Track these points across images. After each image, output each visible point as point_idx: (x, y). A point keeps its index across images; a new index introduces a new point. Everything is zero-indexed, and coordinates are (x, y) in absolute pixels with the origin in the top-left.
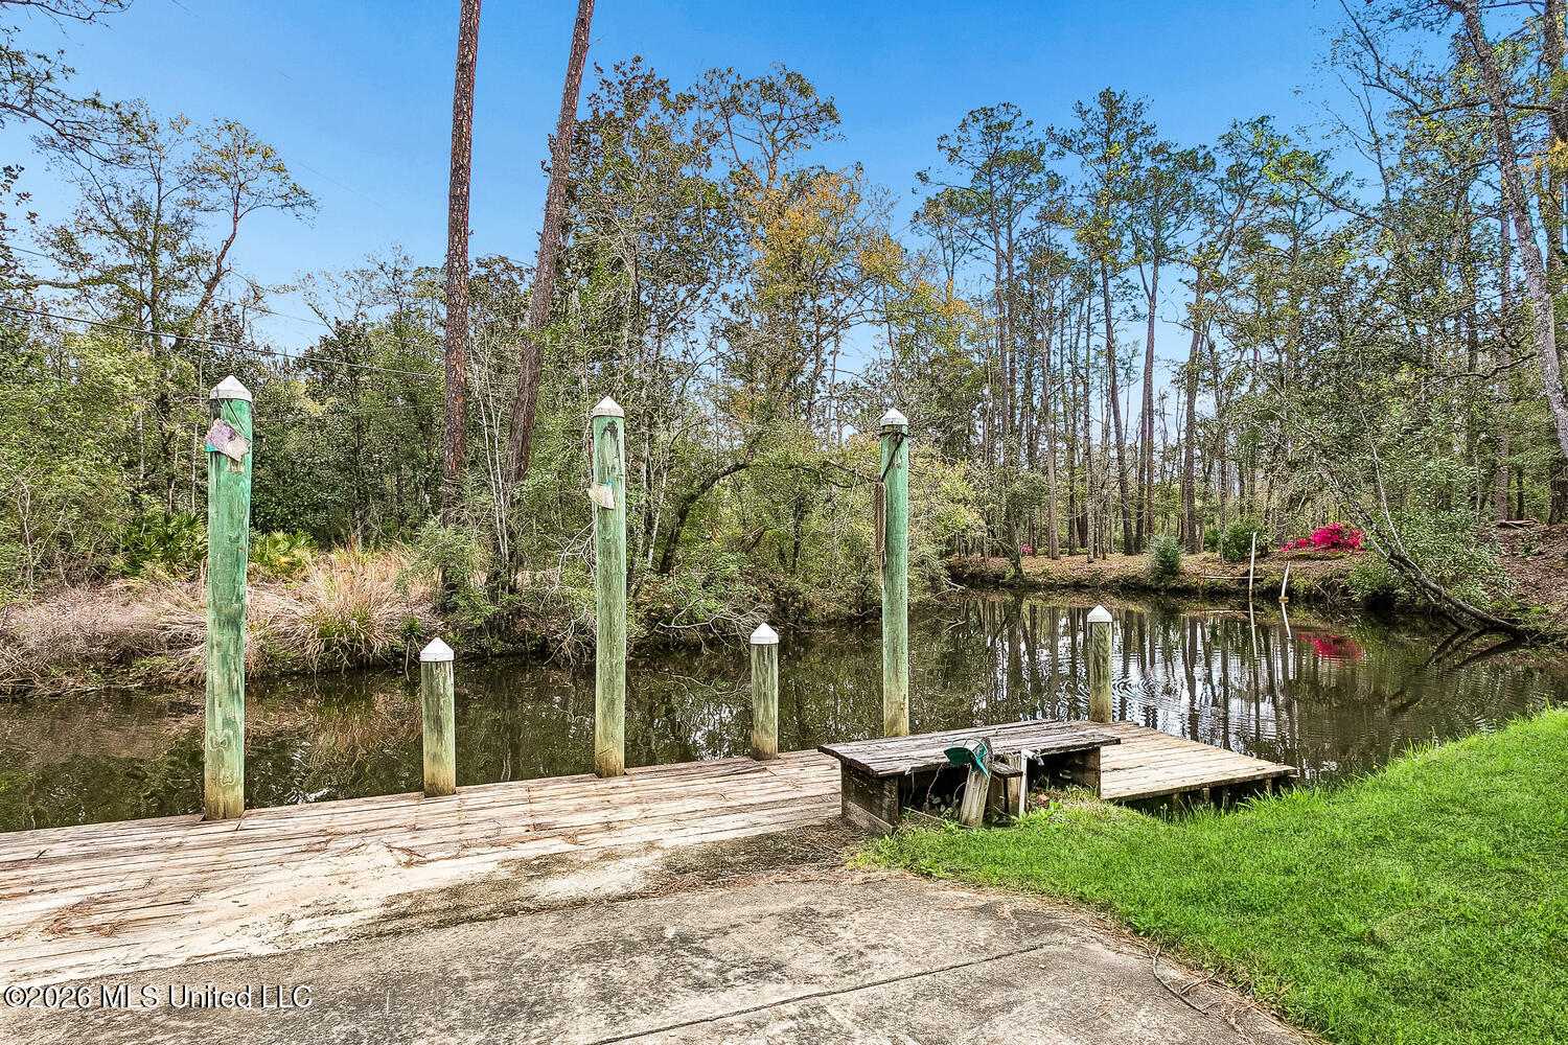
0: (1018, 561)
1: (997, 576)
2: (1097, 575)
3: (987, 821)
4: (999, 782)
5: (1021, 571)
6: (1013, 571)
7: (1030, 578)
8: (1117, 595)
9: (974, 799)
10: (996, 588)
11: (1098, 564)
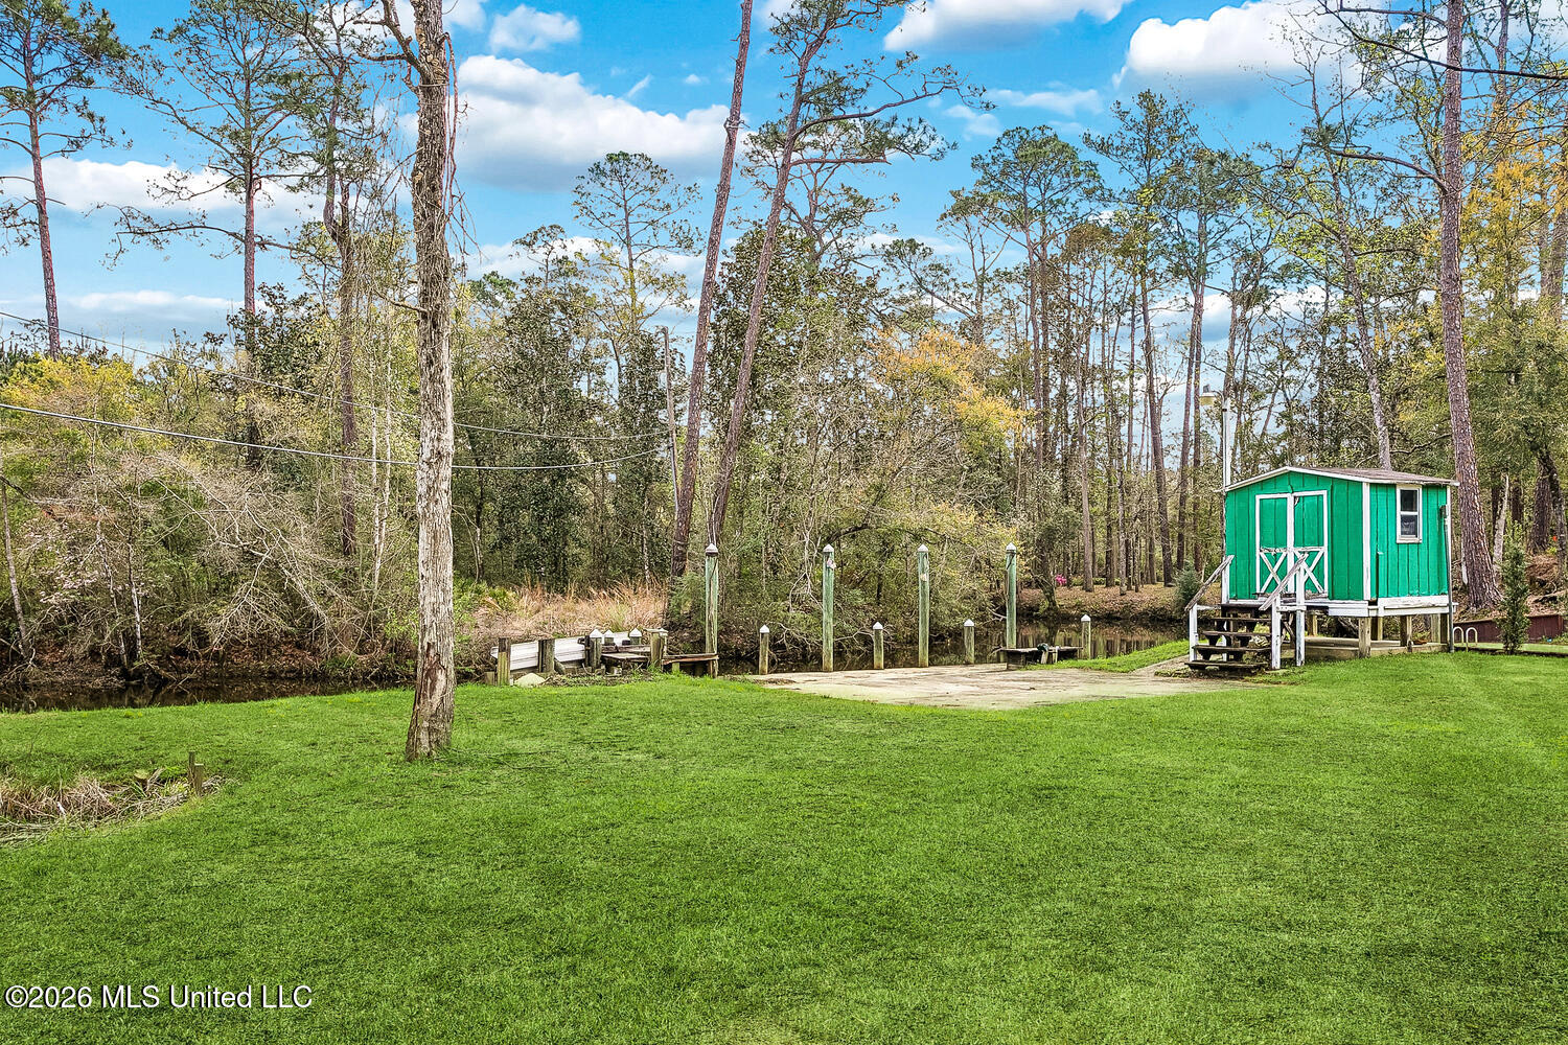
0: (1052, 593)
1: (1031, 609)
2: (1129, 607)
3: (1048, 663)
4: (1050, 654)
5: (1054, 604)
6: (1047, 603)
7: (1062, 611)
8: (1146, 626)
9: (1044, 657)
10: (1030, 621)
11: (1131, 596)
